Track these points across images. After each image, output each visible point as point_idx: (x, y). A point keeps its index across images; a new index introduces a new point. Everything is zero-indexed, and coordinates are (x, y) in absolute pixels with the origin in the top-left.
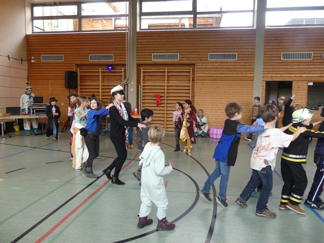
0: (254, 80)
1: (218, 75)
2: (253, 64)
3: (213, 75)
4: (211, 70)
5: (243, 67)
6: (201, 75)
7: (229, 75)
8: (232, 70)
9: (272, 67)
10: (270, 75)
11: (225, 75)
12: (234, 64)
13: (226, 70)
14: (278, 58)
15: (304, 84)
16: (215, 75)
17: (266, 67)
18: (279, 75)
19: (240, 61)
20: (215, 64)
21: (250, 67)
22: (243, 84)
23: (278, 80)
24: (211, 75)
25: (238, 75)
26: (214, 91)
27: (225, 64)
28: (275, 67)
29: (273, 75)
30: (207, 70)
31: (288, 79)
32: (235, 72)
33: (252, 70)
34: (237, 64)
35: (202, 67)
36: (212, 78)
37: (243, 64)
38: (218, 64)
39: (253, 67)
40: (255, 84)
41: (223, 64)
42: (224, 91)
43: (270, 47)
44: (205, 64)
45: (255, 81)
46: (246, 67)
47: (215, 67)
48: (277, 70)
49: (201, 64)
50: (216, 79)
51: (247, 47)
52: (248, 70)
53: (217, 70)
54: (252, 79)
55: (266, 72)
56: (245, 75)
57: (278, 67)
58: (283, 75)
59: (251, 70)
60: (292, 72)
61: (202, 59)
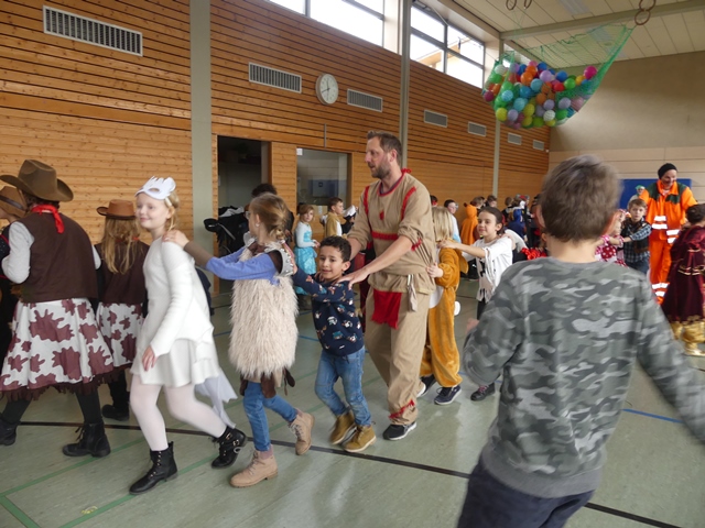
0: (193, 129)
1: (84, 99)
2: (187, 79)
3: (66, 95)
4: (58, 73)
5: (161, 83)
6: (19, 88)
7: (122, 104)
8: (130, 86)
9: (230, 97)
10: (228, 120)
11: (110, 103)
12: (132, 68)
13: (111, 83)
14: (241, 75)
15: (292, 152)
16: (74, 97)
17: (217, 94)
18: (246, 123)
19: (151, 63)
20: (70, 54)
21: (180, 87)
22: (165, 138)
23: (246, 136)
24: (59, 94)
25: (150, 109)
26: (74, 155)
27: (106, 62)
28: (236, 98)
29: (235, 121)
30: (41, 70)
31: (264, 137)
32: (140, 97)
33: (183, 98)
34: (144, 70)
35: (16, 54)
36: (66, 108)
37: (161, 73)
38: (80, 57)
39: (186, 88)
40: (194, 142)
41: (98, 61)
42: (111, 157)
43: (224, 39)
44: (30, 46)
45: (194, 133)
46: (171, 85)
47: (72, 65)
48: (242, 107)
49: (11, 42)
50: (76, 113)
51: (169, 22)
52: (174, 94)
53: (80, 77)
54: (185, 126)
55: (217, 110)
56: (166, 111)
57: (242, 99)
58: (254, 124)
59: (182, 96)
60: (270, 119)
61: (16, 20)
